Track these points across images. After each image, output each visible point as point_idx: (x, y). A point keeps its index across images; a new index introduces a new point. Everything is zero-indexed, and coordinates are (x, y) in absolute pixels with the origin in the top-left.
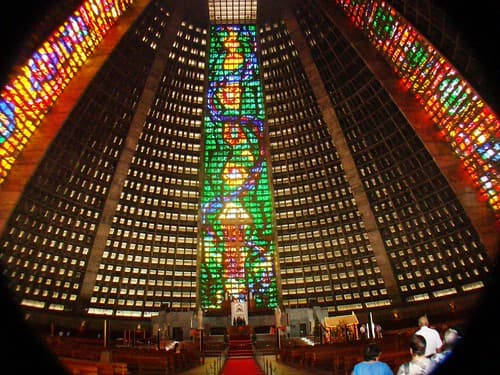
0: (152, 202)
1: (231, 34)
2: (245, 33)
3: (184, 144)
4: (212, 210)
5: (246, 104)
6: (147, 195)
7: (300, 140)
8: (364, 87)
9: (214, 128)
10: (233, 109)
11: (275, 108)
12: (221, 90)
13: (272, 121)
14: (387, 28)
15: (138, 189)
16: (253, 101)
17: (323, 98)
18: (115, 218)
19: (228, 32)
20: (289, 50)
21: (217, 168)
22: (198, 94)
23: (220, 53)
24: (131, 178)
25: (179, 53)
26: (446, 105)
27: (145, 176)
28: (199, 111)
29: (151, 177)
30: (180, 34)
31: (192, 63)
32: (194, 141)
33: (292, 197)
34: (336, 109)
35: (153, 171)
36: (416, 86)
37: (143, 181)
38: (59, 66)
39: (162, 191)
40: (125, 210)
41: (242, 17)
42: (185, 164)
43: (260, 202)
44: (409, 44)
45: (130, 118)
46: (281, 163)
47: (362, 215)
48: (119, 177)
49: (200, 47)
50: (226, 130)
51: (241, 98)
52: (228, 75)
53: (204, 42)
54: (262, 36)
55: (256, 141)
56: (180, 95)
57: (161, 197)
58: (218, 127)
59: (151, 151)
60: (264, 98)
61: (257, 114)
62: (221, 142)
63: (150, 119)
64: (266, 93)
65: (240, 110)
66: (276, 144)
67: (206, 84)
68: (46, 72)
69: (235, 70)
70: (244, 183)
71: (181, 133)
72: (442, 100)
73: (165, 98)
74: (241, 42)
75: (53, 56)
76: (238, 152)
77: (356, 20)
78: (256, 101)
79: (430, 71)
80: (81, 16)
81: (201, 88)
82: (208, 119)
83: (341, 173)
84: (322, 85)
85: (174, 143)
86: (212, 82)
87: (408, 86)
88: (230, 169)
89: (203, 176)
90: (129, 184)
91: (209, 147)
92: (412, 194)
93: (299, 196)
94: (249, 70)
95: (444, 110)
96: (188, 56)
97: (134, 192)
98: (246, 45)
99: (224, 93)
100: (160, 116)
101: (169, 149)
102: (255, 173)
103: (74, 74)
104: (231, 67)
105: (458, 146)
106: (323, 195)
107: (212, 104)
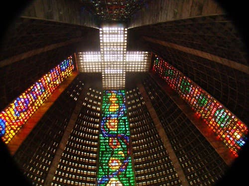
0: (72, 176)
1: (113, 94)
2: (119, 94)
3: (89, 148)
4: (103, 182)
5: (120, 128)
6: (69, 173)
7: (147, 145)
8: (178, 118)
9: (105, 140)
10: (114, 130)
11: (135, 130)
12: (108, 121)
13: (133, 136)
14: (187, 88)
15: (65, 169)
16: (124, 126)
17: (158, 124)
18: (52, 183)
19: (112, 93)
20: (141, 102)
21: (106, 160)
22: (97, 123)
23: (108, 103)
24: (61, 164)
25: (88, 103)
26: (219, 122)
27: (68, 163)
28: (97, 131)
29: (72, 164)
30: (88, 94)
31: (94, 108)
32: (94, 146)
33: (144, 174)
34: (165, 129)
35: (73, 161)
36: (203, 115)
37: (68, 166)
38: (29, 105)
39: (77, 171)
40: (58, 180)
41: (118, 86)
42: (89, 158)
43: (128, 177)
44: (198, 95)
45: (62, 133)
46: (138, 157)
47: (181, 181)
48: (55, 163)
49: (97, 100)
50: (110, 141)
51: (118, 125)
52: (112, 114)
53: (100, 98)
54: (128, 95)
55: (125, 146)
56: (88, 123)
57: (76, 174)
58: (106, 139)
59: (72, 151)
60: (129, 125)
61: (126, 133)
62: (108, 147)
63: (72, 134)
64: (130, 122)
65: (117, 131)
66: (135, 148)
67: (100, 118)
68: (22, 107)
69: (115, 112)
70: (119, 168)
71: (87, 142)
72: (217, 120)
73: (80, 124)
74: (118, 98)
75: (27, 100)
76: (116, 152)
77: (172, 86)
78: (125, 126)
79: (210, 107)
80: (41, 82)
81: (98, 120)
82: (102, 135)
83: (169, 161)
84: (158, 118)
85: (84, 147)
86: (103, 117)
87: (200, 115)
88: (112, 161)
89: (98, 164)
90: (60, 167)
91: (102, 149)
92: (206, 169)
93: (148, 174)
94: (122, 112)
95: (218, 125)
96: (92, 104)
97: (62, 171)
98: (120, 99)
99: (110, 123)
100: (78, 133)
101: (81, 150)
102: (125, 162)
103: (36, 110)
104: (113, 110)
105: (227, 142)
106: (161, 173)
107: (103, 128)
